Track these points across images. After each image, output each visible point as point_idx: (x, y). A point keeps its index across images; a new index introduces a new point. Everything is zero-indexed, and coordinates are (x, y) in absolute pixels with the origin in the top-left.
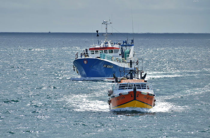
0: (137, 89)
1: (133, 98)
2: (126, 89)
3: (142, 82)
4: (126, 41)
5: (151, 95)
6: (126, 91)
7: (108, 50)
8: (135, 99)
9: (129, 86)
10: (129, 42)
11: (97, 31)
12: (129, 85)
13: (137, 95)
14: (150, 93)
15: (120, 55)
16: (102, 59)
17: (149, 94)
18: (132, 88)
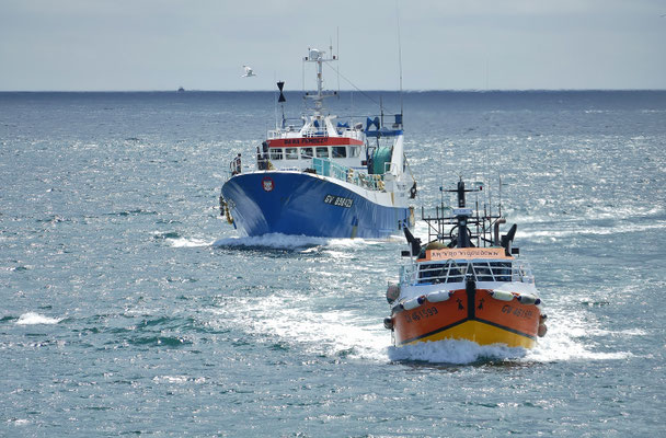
0: (477, 283)
1: (464, 313)
2: (443, 281)
3: (499, 255)
4: (377, 118)
5: (528, 300)
6: (440, 291)
7: (330, 148)
8: (471, 317)
9: (452, 272)
10: (388, 123)
11: (281, 85)
12: (450, 268)
13: (477, 305)
14: (522, 294)
15: (363, 163)
16: (321, 177)
17: (518, 299)
18: (460, 280)
